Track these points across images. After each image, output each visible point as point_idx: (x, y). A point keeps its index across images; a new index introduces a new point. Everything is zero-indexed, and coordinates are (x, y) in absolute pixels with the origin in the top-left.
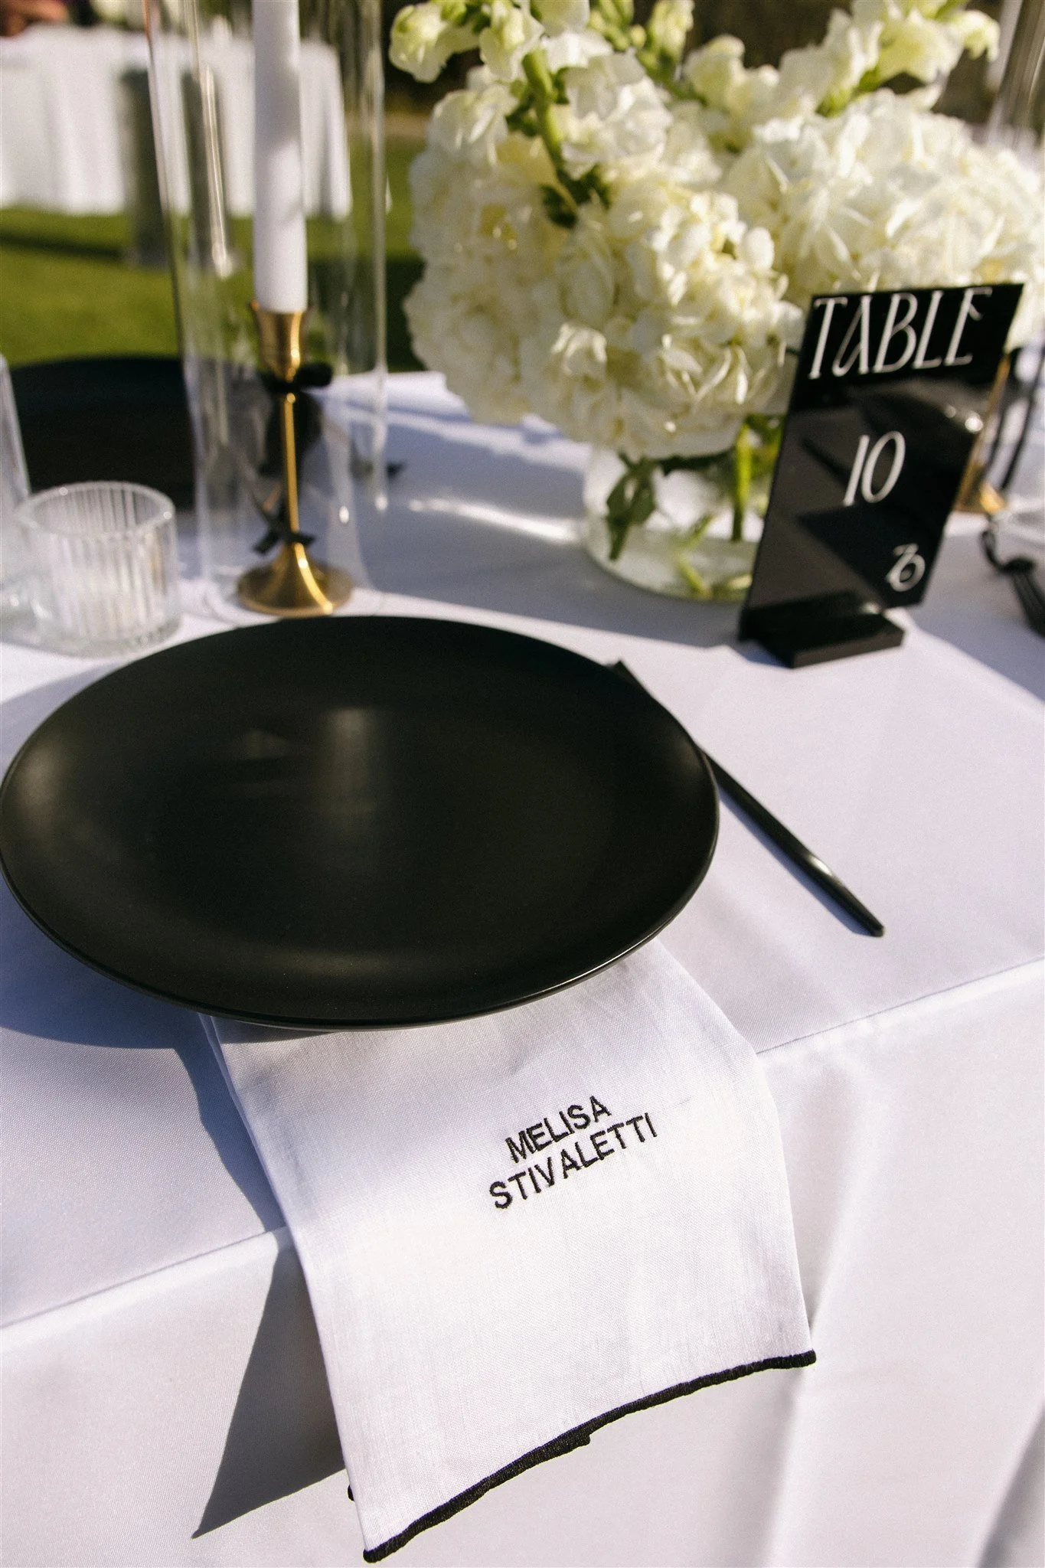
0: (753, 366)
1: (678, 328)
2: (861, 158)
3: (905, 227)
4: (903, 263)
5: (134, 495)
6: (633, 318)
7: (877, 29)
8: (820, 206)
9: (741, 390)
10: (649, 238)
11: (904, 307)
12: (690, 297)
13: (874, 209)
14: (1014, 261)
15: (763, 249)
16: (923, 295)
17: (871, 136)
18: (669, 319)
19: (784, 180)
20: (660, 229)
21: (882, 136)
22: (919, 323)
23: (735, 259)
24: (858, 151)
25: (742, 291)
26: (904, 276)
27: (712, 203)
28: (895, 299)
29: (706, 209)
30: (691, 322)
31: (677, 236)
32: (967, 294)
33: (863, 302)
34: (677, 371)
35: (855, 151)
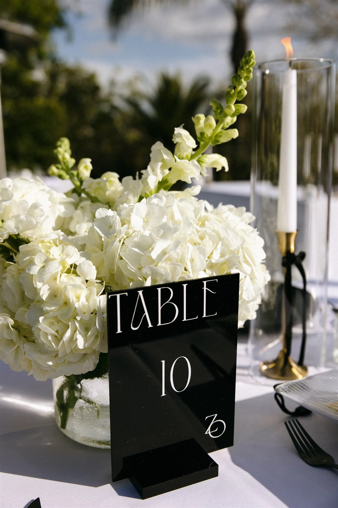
0: (86, 328)
1: (47, 312)
2: (146, 222)
3: (164, 253)
4: (162, 271)
6: (28, 307)
7: (160, 164)
9: (81, 343)
10: (29, 270)
11: (165, 294)
12: (54, 295)
13: (147, 247)
14: (230, 263)
15: (90, 269)
16: (177, 286)
17: (149, 211)
18: (42, 308)
19: (103, 235)
20: (34, 264)
21: (155, 211)
22: (178, 299)
23: (78, 275)
24: (144, 219)
25: (79, 292)
26: (164, 278)
27: (63, 250)
28: (159, 289)
29: (59, 252)
30: (53, 308)
31: (44, 267)
32: (205, 282)
33: (140, 292)
34: (46, 334)
35: (142, 219)
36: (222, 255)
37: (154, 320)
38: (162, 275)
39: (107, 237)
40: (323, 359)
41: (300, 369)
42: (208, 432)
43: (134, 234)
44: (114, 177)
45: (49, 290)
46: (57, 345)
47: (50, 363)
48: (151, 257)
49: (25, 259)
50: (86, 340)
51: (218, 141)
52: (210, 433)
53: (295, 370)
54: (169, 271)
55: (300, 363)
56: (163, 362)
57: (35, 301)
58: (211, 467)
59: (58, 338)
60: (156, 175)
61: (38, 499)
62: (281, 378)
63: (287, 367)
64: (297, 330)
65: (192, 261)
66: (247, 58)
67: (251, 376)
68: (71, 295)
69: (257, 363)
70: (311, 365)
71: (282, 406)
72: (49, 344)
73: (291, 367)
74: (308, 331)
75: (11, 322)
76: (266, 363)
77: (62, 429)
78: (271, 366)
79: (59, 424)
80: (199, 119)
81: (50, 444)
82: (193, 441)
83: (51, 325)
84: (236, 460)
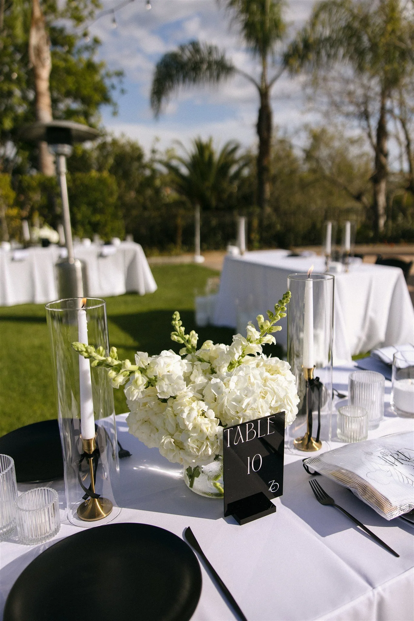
0: (212, 445)
1: (192, 436)
2: (237, 384)
3: (248, 404)
4: (248, 414)
5: (47, 490)
6: (182, 433)
7: (241, 347)
8: (226, 400)
10: (182, 415)
11: (250, 426)
12: (194, 427)
13: (239, 401)
15: (212, 414)
16: (255, 422)
17: (238, 379)
18: (189, 434)
19: (216, 394)
20: (184, 412)
21: (241, 379)
22: (256, 428)
23: (205, 417)
24: (236, 383)
25: (207, 426)
26: (249, 418)
27: (197, 404)
28: (247, 424)
29: (196, 405)
30: (195, 435)
31: (189, 413)
32: (269, 418)
33: (239, 427)
34: (193, 448)
35: (235, 383)
36: (276, 402)
37: (245, 439)
38: (248, 416)
39: (218, 395)
40: (330, 436)
41: (317, 444)
42: (270, 489)
43: (231, 391)
44: (210, 343)
45: (192, 425)
46: (198, 453)
47: (194, 461)
48: (242, 407)
49: (178, 408)
50: (212, 450)
51: (271, 332)
52: (271, 490)
53: (314, 444)
54: (251, 414)
55: (317, 440)
56: (249, 458)
57: (185, 430)
58: (271, 508)
59: (198, 450)
60: (238, 353)
61: (189, 527)
62: (306, 450)
63: (310, 443)
64: (315, 413)
65: (262, 407)
66: (287, 295)
67: (289, 449)
68: (204, 428)
69: (292, 439)
70: (323, 440)
71: (307, 470)
72: (194, 452)
73: (312, 443)
74: (321, 413)
75: (173, 440)
76: (297, 440)
77: (190, 488)
78: (300, 442)
79: (188, 485)
80: (260, 318)
81: (185, 496)
82: (262, 493)
83: (194, 442)
84: (283, 503)
